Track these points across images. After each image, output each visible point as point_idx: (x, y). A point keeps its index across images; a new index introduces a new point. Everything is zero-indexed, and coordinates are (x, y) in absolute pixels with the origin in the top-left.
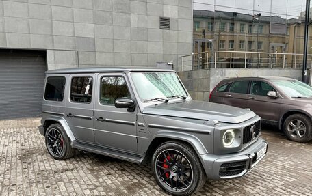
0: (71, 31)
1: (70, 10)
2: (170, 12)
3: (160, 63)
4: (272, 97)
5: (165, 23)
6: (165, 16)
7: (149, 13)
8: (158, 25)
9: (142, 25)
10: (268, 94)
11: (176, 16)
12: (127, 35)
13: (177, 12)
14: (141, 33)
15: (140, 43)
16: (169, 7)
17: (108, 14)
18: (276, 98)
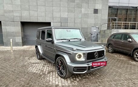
0: (60, 15)
1: (59, 8)
2: (98, 7)
3: (93, 27)
4: (130, 42)
5: (96, 11)
6: (96, 8)
7: (89, 7)
8: (93, 12)
9: (86, 12)
10: (128, 40)
11: (101, 8)
12: (80, 16)
13: (101, 7)
14: (86, 15)
15: (85, 19)
16: (98, 5)
17: (73, 9)
18: (131, 42)
